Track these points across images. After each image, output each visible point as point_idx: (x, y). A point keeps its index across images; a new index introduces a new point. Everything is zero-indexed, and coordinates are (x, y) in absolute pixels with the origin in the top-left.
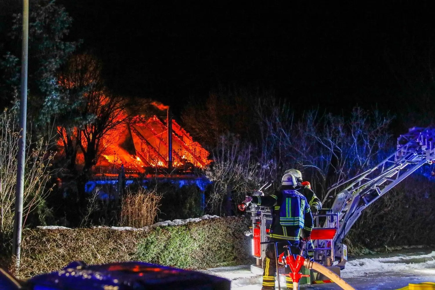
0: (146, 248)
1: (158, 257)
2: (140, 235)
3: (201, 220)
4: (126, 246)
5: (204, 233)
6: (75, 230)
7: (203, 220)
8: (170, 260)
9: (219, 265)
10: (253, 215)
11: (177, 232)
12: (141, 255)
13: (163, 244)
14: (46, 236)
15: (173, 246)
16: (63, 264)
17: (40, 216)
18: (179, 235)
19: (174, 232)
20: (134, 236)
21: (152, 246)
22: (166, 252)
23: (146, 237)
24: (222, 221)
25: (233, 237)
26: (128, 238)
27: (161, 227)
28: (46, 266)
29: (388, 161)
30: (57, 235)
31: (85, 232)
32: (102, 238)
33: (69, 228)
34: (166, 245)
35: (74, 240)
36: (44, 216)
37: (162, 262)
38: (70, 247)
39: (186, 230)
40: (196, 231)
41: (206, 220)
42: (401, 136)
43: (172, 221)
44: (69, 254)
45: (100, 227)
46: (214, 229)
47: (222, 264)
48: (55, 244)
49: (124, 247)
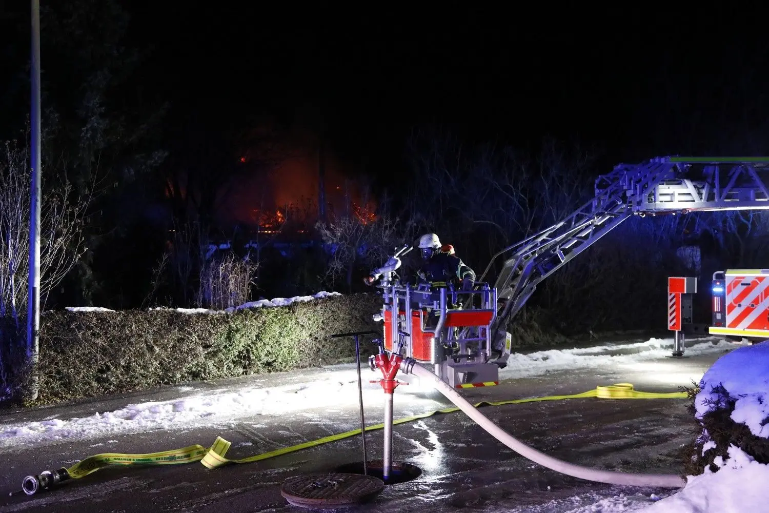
0: (229, 338)
1: (248, 351)
2: (218, 320)
3: (313, 298)
4: (198, 336)
5: (316, 318)
6: (120, 314)
7: (316, 299)
8: (266, 355)
9: (341, 362)
10: (385, 291)
11: (276, 316)
12: (222, 348)
13: (254, 333)
14: (76, 321)
15: (270, 335)
16: (103, 359)
17: (84, 293)
18: (279, 320)
19: (271, 316)
20: (209, 322)
21: (238, 336)
22: (259, 344)
23: (228, 322)
24: (344, 301)
25: (362, 322)
26: (199, 324)
27: (252, 309)
28: (77, 362)
29: (580, 213)
30: (92, 321)
31: (134, 316)
32: (162, 324)
33: (111, 311)
34: (259, 334)
35: (118, 326)
36: (90, 293)
37: (254, 357)
38: (114, 337)
39: (289, 312)
40: (305, 314)
41: (321, 298)
42: (600, 176)
43: (270, 300)
44: (111, 346)
45: (158, 309)
46: (333, 312)
47: (346, 359)
48: (89, 332)
49: (196, 337)
